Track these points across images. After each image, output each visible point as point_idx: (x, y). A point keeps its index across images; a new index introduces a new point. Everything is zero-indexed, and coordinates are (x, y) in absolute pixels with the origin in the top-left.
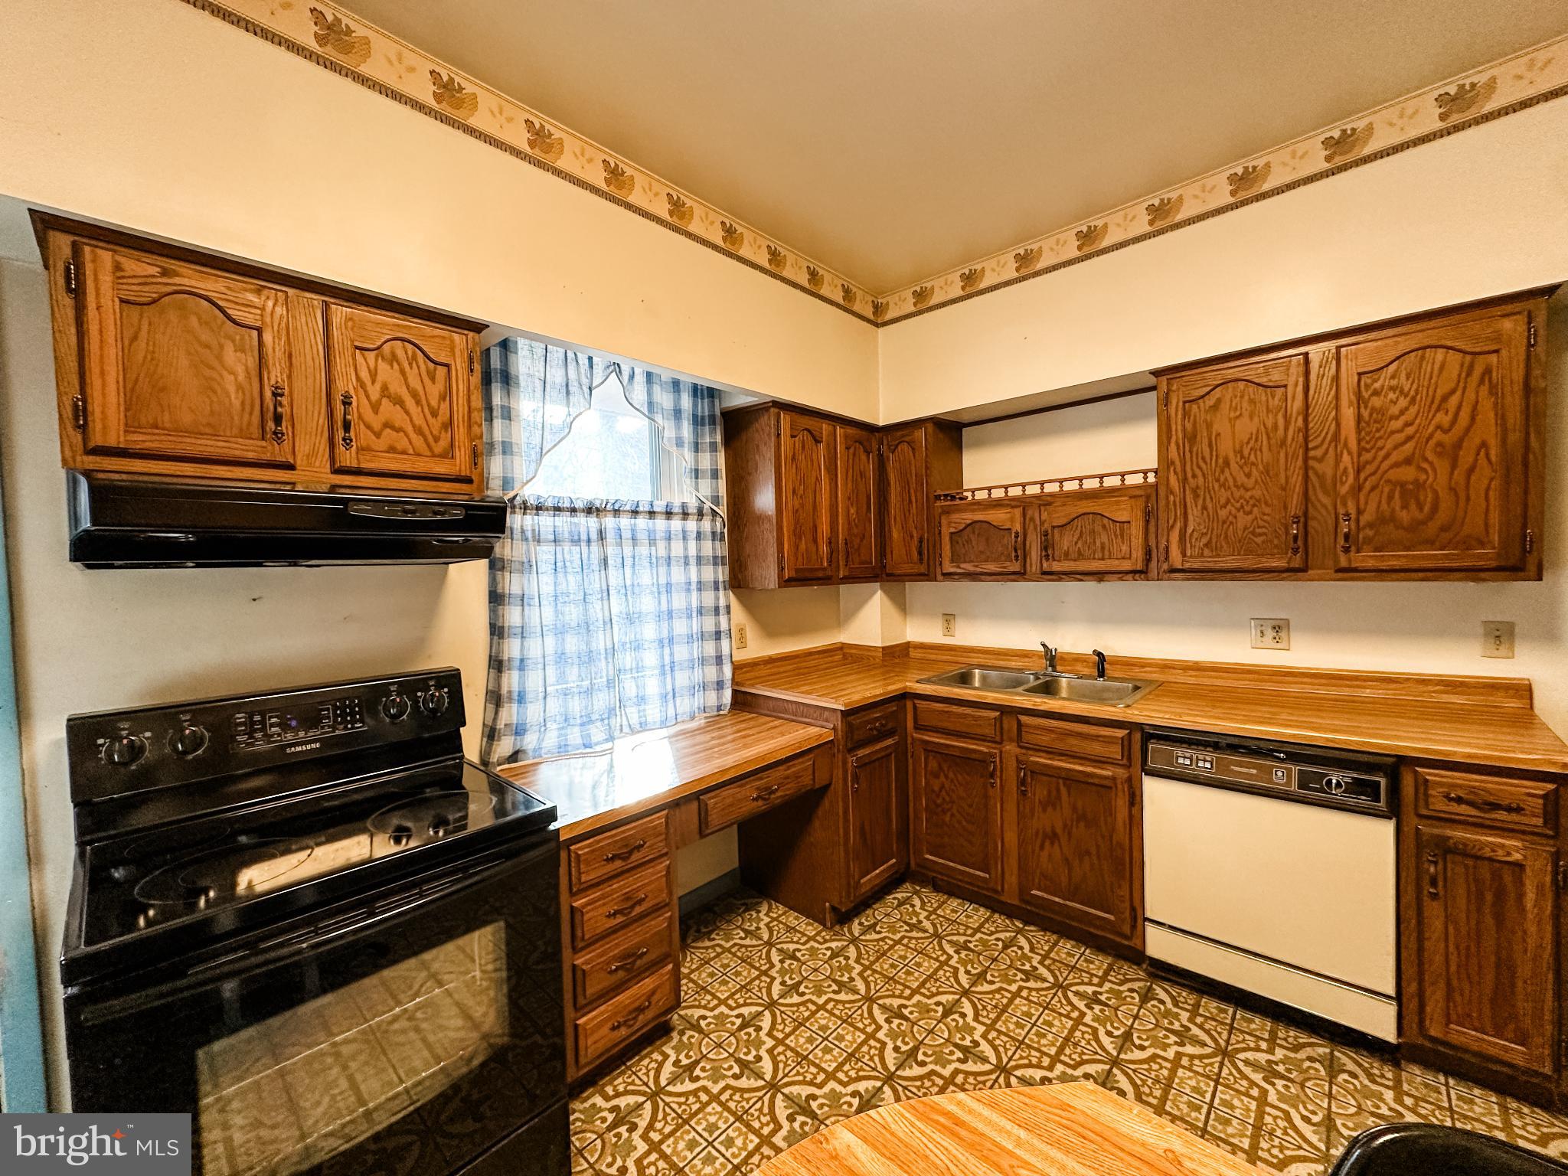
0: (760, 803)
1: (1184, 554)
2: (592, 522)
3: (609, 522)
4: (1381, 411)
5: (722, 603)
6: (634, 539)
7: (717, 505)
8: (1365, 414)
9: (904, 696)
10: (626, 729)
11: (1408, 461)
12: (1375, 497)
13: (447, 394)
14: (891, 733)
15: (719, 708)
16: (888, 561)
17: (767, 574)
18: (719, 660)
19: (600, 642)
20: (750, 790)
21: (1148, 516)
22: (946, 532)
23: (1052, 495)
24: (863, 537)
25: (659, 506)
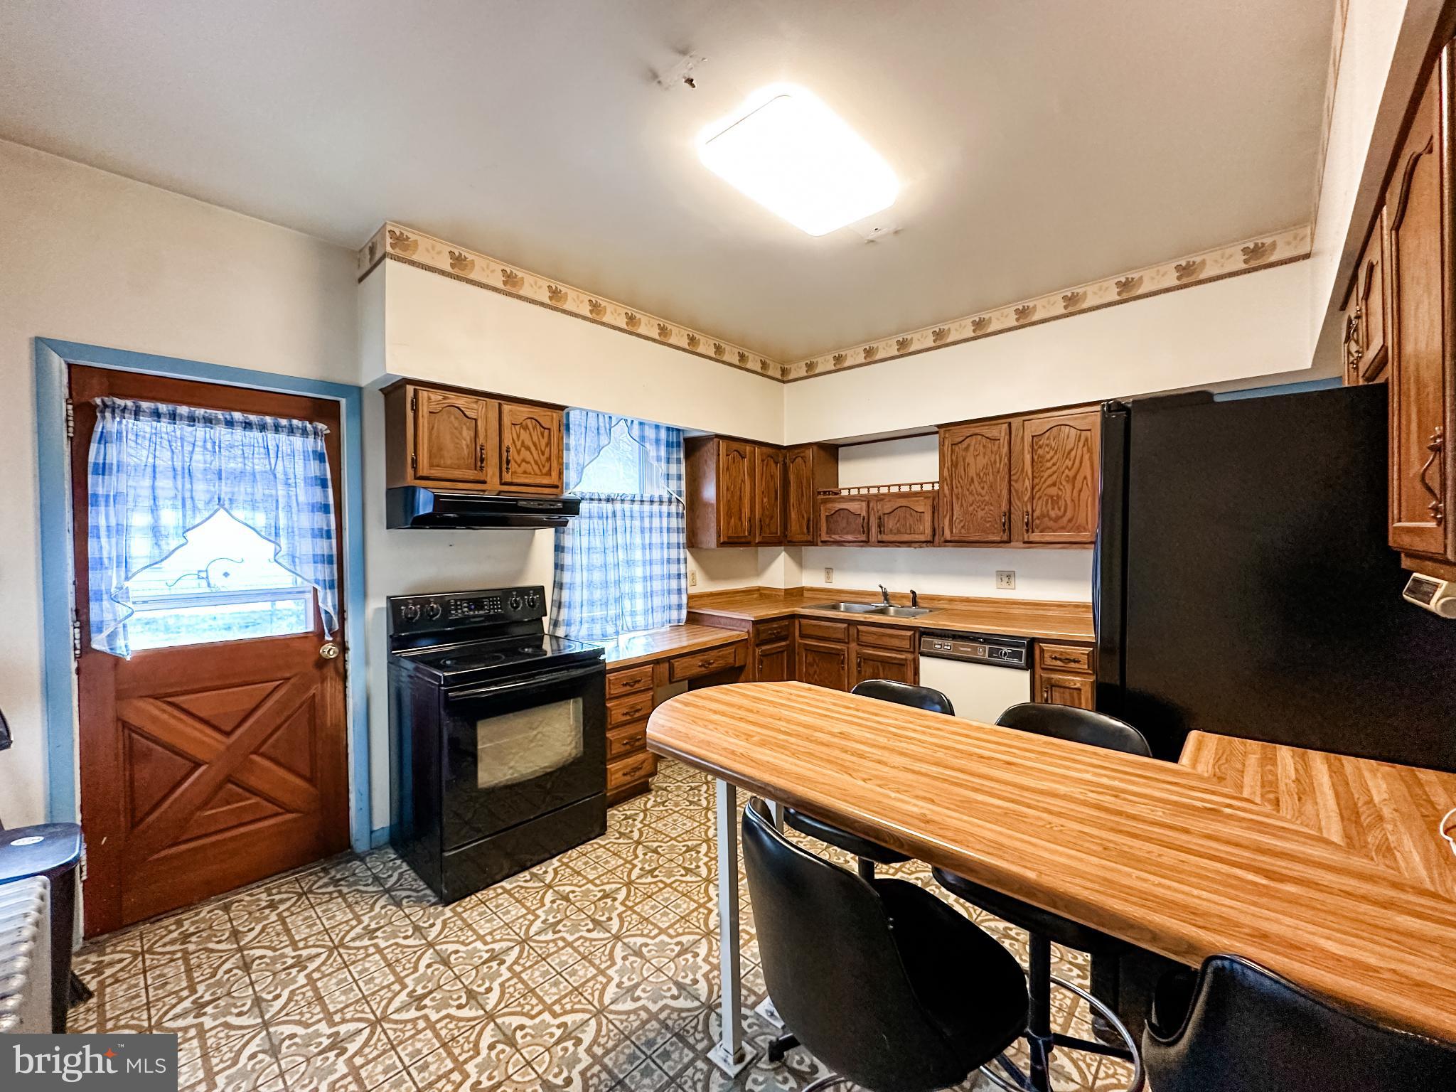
0: (703, 669)
1: (952, 532)
2: (610, 506)
3: (618, 506)
4: (1042, 457)
5: (682, 557)
6: (632, 516)
7: (680, 496)
8: (1036, 457)
9: (793, 616)
10: (625, 628)
11: (1054, 484)
12: (1040, 502)
13: (549, 444)
14: (784, 639)
15: (679, 621)
16: (788, 533)
17: (709, 539)
18: (679, 591)
19: (612, 576)
20: (697, 661)
21: (935, 510)
22: (823, 515)
23: (883, 494)
24: (772, 518)
25: (646, 497)
